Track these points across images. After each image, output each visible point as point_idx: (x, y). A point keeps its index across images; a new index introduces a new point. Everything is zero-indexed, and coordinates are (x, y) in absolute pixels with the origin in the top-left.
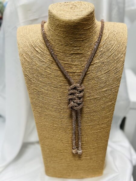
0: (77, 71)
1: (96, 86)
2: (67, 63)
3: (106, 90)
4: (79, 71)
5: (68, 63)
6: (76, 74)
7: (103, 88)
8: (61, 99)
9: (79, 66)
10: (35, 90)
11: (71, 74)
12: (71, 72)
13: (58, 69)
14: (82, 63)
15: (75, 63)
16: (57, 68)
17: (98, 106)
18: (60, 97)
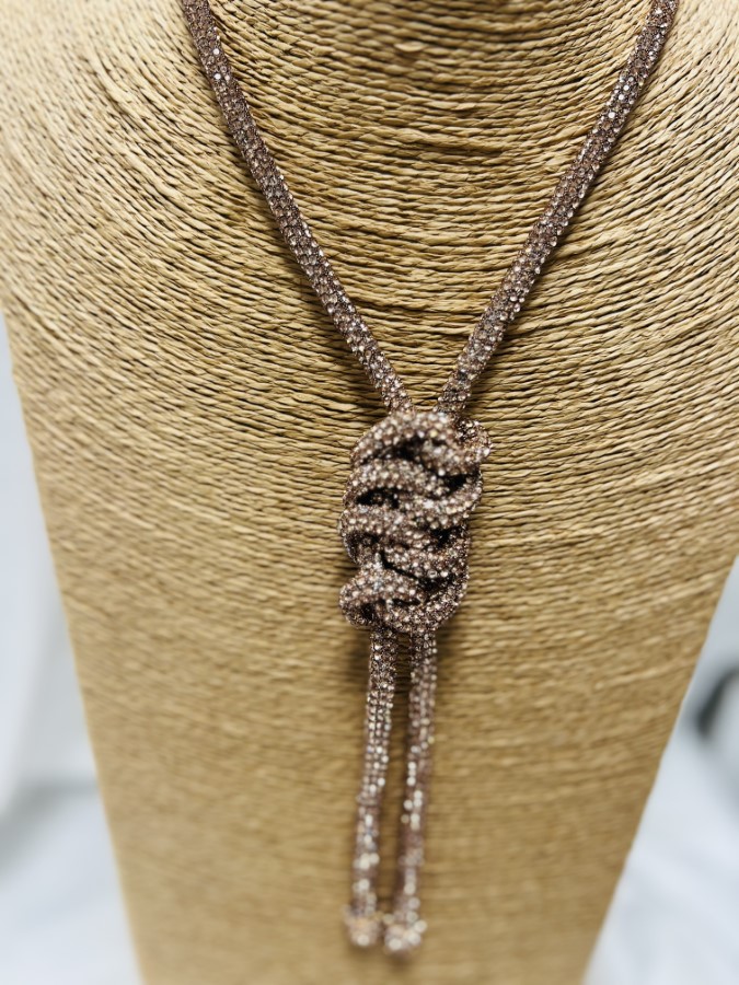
0: (442, 305)
1: (586, 438)
2: (358, 222)
3: (666, 486)
4: (459, 305)
5: (368, 223)
6: (426, 325)
7: (639, 463)
8: (291, 524)
9: (462, 264)
10: (82, 436)
11: (389, 326)
12: (388, 308)
13: (281, 272)
14: (488, 237)
15: (425, 227)
16: (275, 267)
17: (584, 610)
18: (284, 506)
